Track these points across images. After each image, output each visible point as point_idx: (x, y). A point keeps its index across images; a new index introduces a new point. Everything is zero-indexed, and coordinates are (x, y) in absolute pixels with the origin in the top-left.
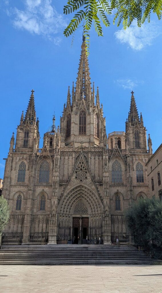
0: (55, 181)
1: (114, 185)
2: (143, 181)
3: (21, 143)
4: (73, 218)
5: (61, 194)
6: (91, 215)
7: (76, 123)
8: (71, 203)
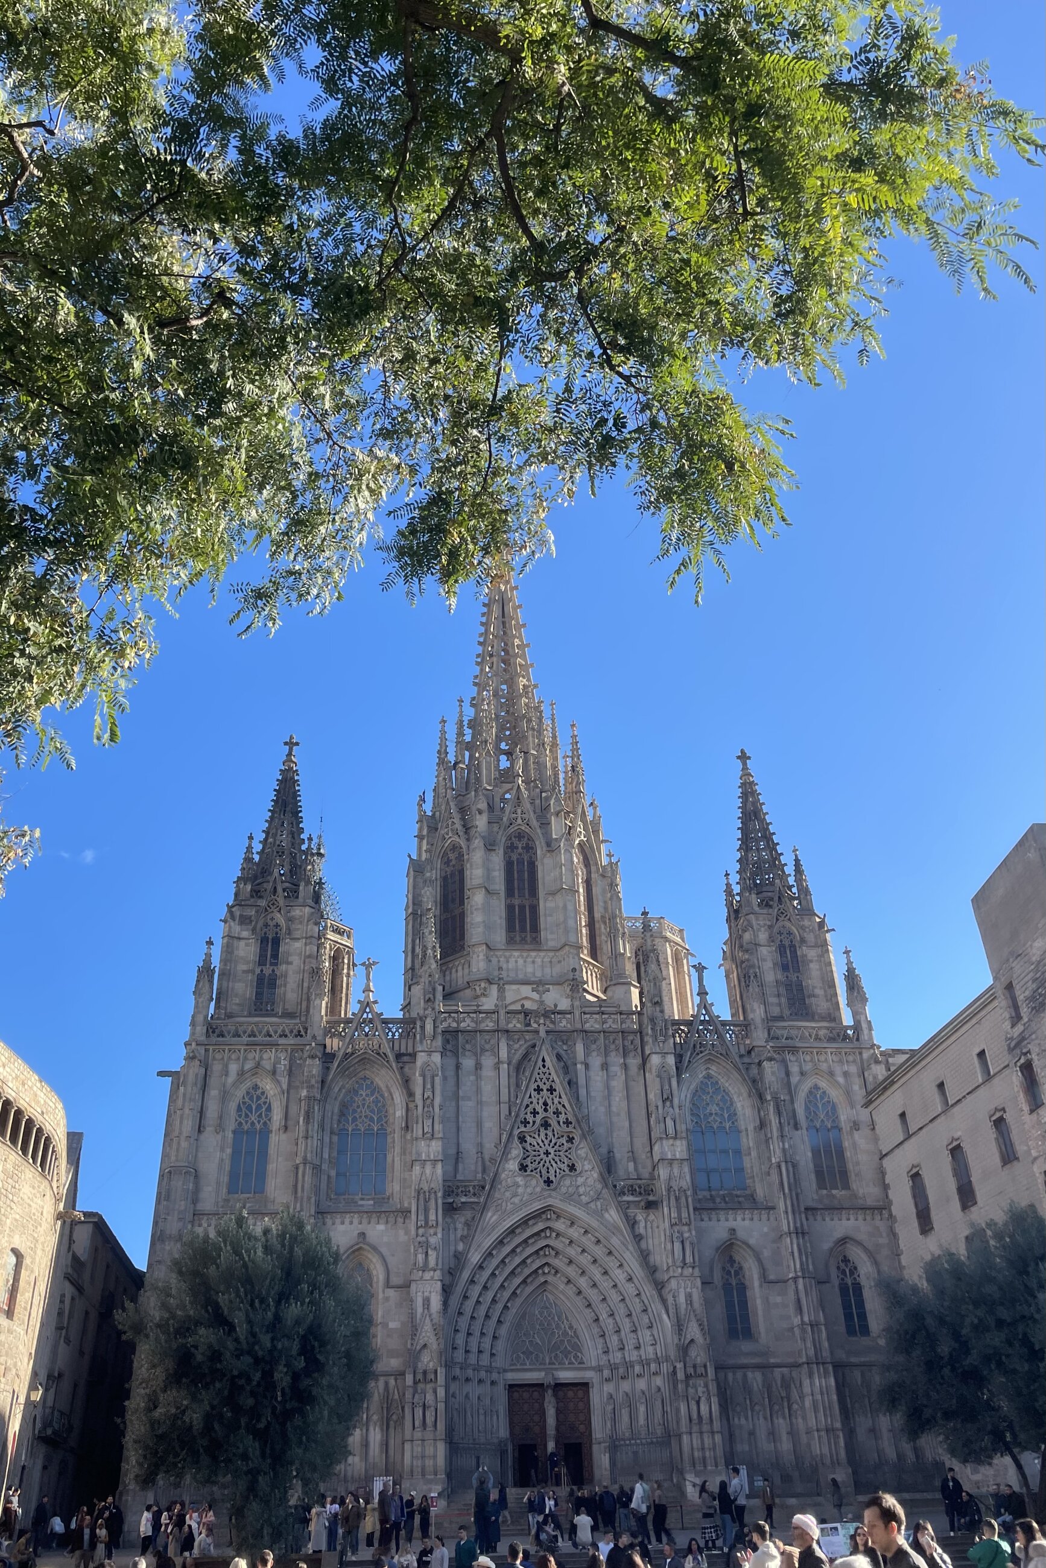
0: (426, 1189)
1: (711, 1205)
2: (846, 1186)
3: (243, 989)
4: (512, 1387)
5: (455, 1256)
6: (599, 1369)
7: (491, 888)
8: (500, 1306)
